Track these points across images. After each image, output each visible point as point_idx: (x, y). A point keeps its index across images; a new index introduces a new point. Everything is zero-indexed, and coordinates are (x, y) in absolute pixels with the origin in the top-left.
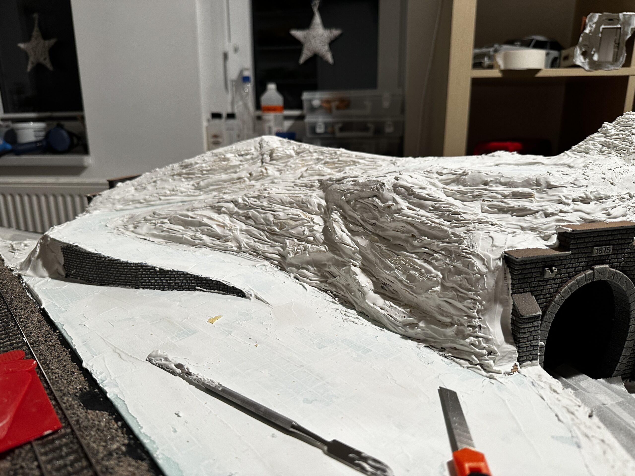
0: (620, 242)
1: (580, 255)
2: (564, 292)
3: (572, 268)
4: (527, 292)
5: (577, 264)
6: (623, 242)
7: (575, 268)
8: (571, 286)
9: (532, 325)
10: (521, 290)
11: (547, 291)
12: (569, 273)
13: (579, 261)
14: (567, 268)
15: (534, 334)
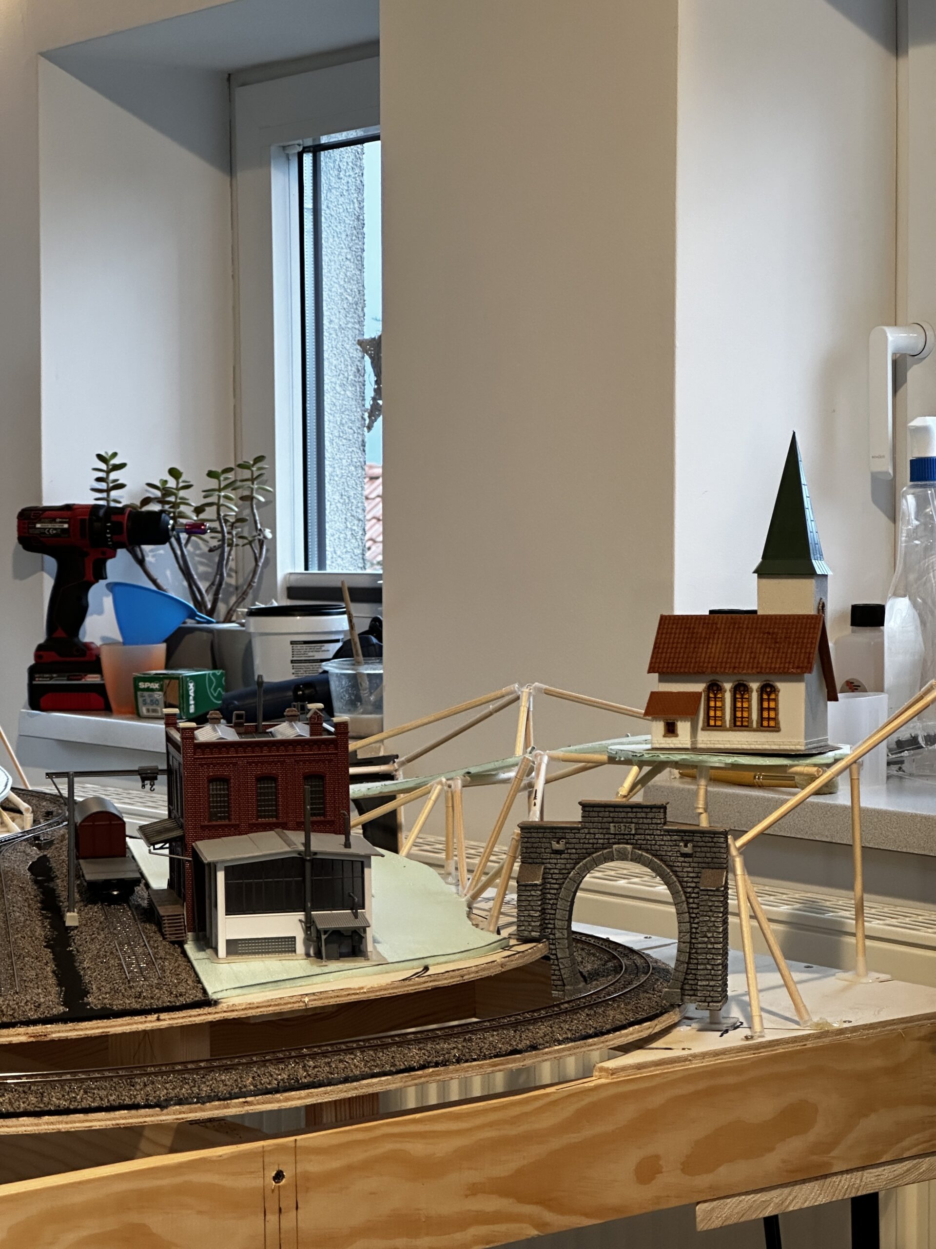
0: (645, 821)
1: (596, 831)
2: (578, 869)
3: (589, 843)
4: (537, 863)
5: (595, 841)
6: (649, 821)
7: (593, 844)
8: (586, 862)
9: (529, 894)
10: (530, 861)
11: (563, 866)
12: (586, 849)
13: (597, 837)
14: (584, 843)
15: (532, 904)
